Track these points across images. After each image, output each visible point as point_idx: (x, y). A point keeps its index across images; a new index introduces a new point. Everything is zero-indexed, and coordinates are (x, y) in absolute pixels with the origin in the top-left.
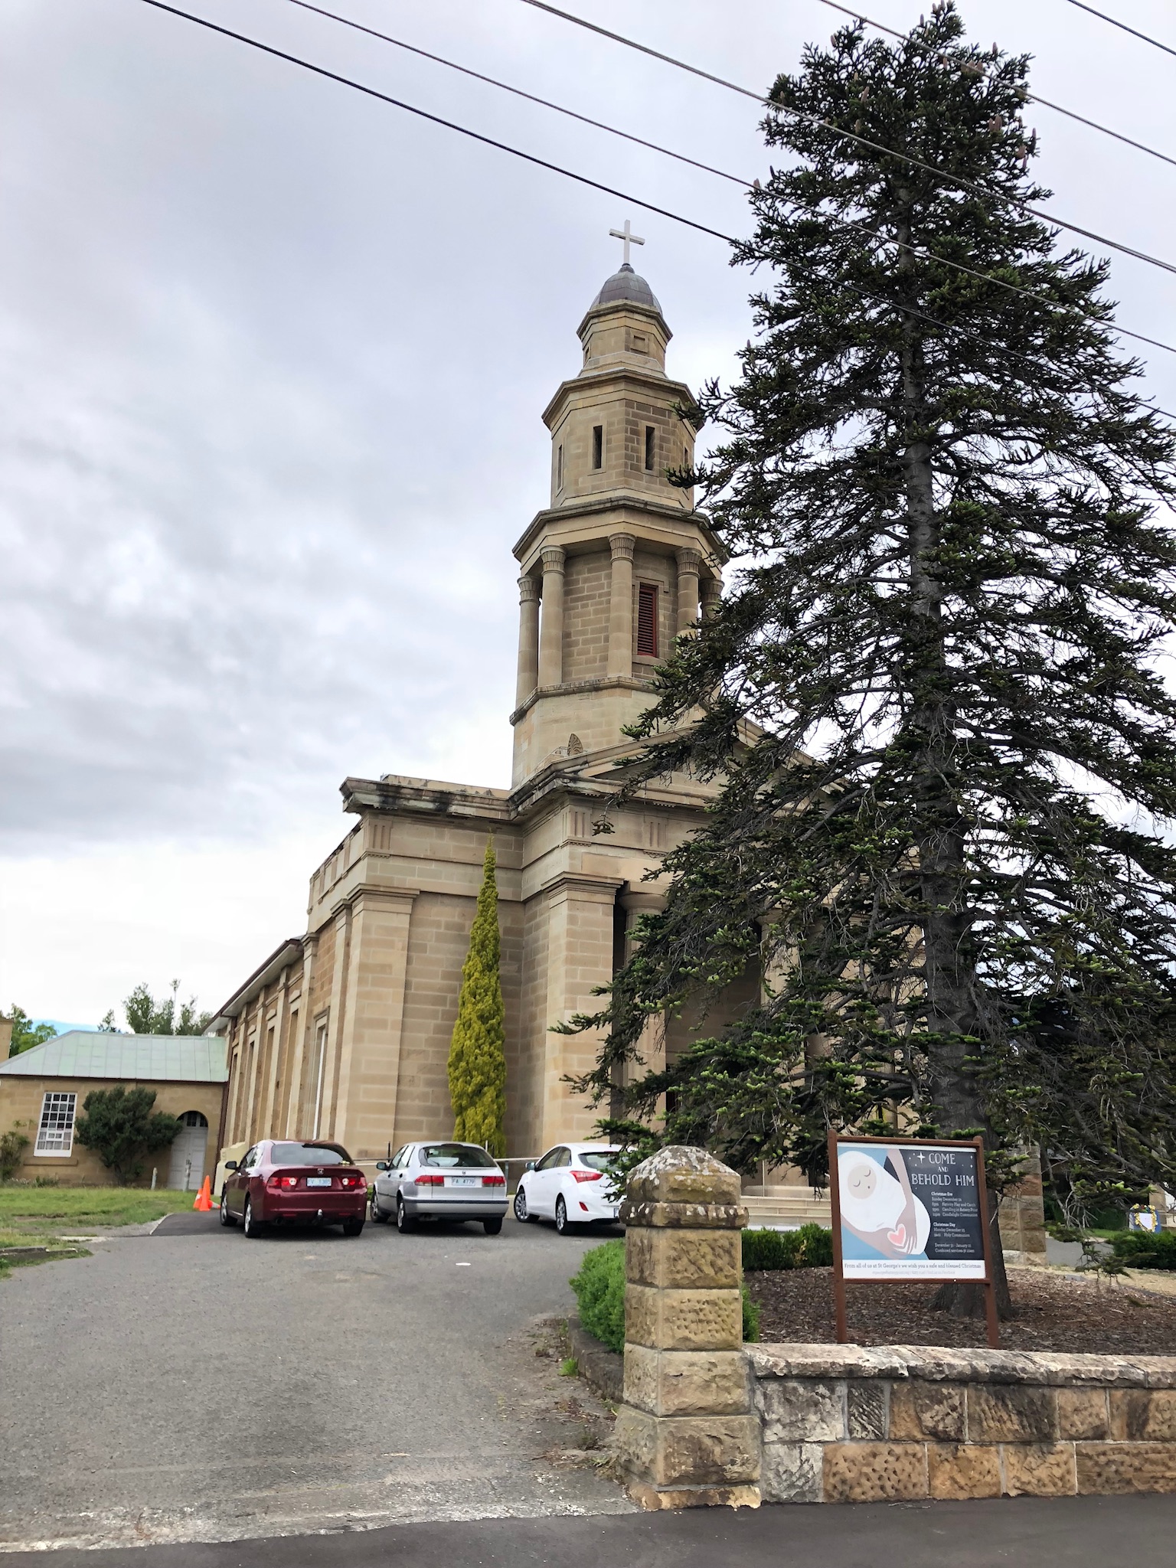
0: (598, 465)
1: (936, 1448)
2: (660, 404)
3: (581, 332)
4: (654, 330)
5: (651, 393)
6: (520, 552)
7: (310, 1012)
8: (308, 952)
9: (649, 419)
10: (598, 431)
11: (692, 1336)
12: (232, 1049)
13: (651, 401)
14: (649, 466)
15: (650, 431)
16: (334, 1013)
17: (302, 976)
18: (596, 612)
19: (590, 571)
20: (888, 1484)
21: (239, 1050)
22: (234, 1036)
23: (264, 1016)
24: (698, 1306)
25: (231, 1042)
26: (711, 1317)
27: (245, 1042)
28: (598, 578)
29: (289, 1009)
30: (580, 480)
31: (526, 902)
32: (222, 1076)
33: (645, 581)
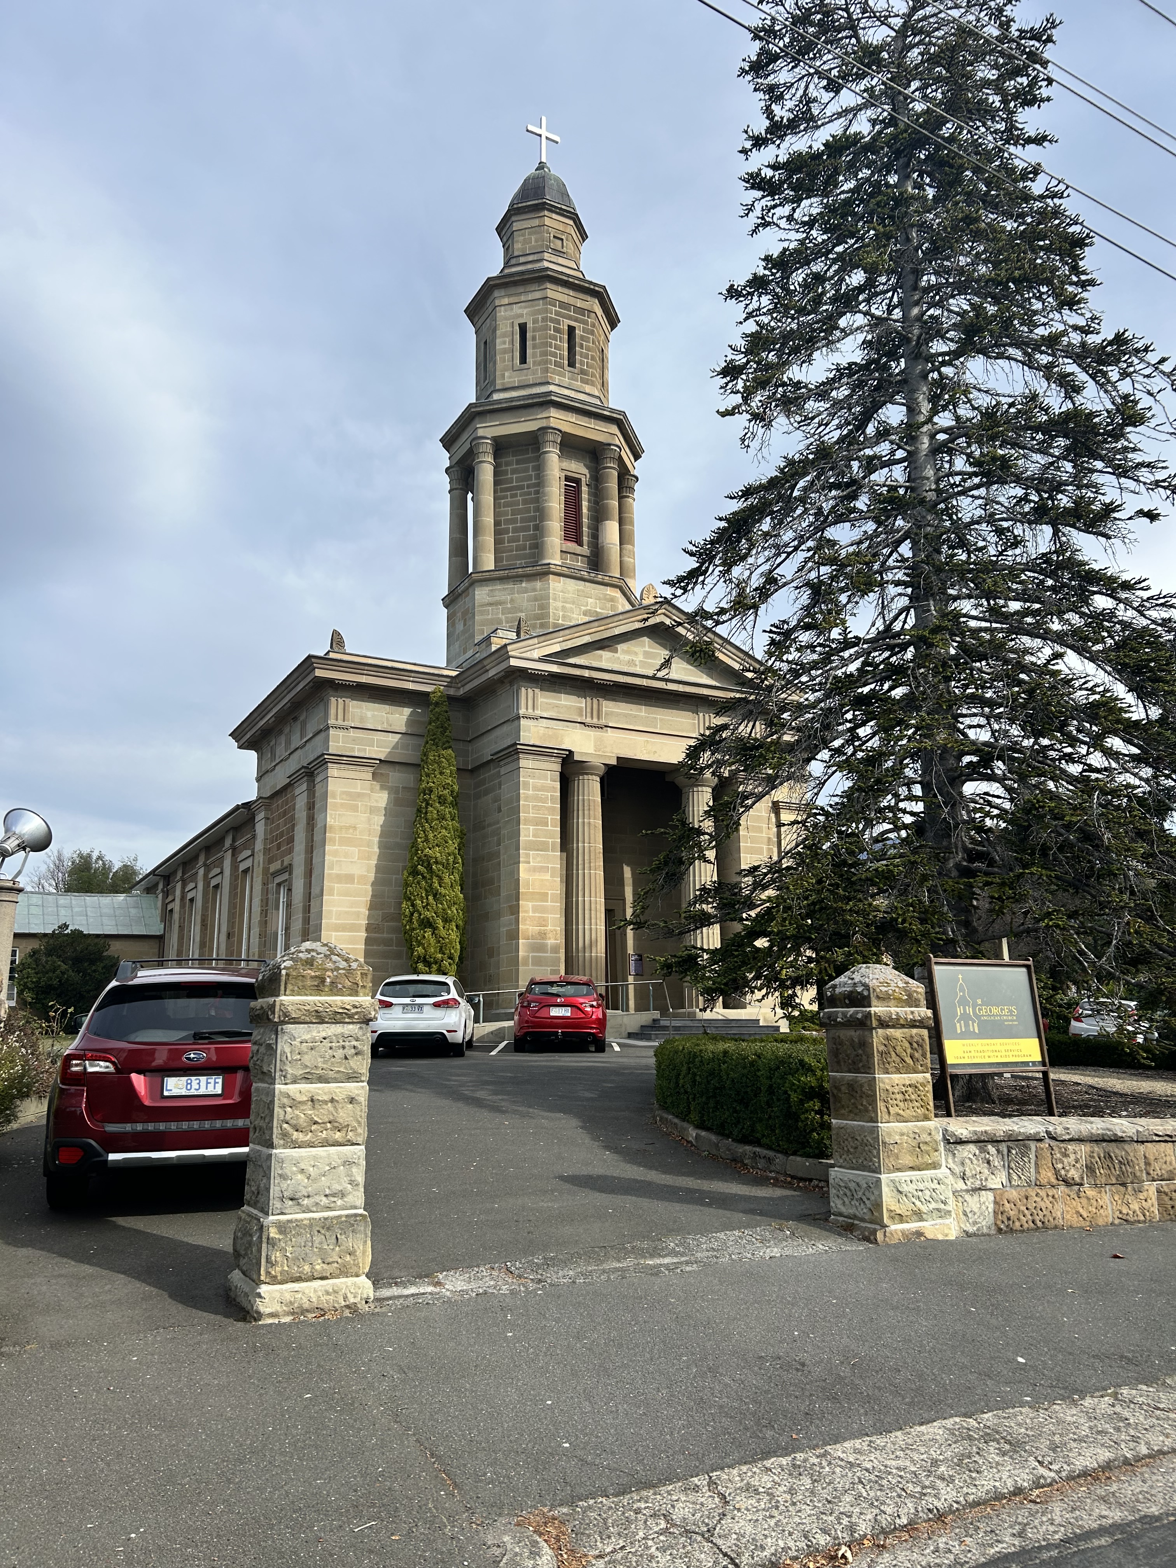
0: (523, 360)
1: (1067, 1190)
2: (579, 304)
3: (500, 229)
4: (572, 231)
5: (571, 293)
6: (448, 441)
7: (266, 870)
8: (260, 816)
9: (570, 318)
10: (523, 328)
11: (901, 1112)
12: (165, 905)
13: (572, 301)
14: (572, 364)
15: (571, 330)
16: (299, 871)
17: (254, 837)
18: (525, 502)
19: (518, 462)
20: (1037, 1218)
21: (176, 906)
22: (166, 894)
23: (206, 875)
24: (904, 1089)
25: (164, 899)
26: (913, 1097)
27: (183, 898)
28: (526, 470)
29: (237, 868)
30: (506, 374)
31: (472, 771)
32: (156, 929)
33: (569, 474)
